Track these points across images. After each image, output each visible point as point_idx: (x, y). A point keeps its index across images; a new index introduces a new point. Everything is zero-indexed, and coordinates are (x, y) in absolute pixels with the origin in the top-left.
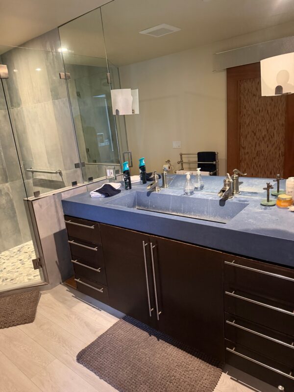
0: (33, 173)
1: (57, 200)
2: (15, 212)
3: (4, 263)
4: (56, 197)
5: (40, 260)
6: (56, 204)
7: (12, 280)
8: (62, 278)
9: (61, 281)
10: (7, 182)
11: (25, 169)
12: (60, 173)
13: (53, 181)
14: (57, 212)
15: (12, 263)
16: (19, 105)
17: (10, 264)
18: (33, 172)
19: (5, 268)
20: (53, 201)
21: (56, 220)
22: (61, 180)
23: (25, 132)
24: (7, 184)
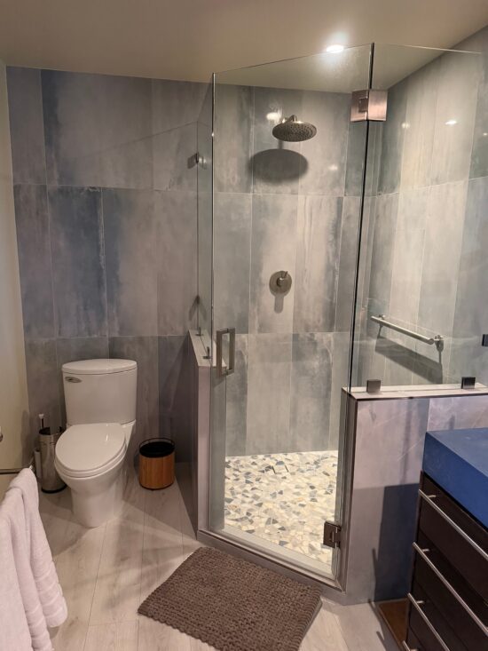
0: (381, 327)
1: (414, 413)
2: (329, 389)
3: (285, 478)
4: (415, 403)
5: (339, 530)
6: (408, 422)
7: (282, 529)
8: (377, 591)
9: (373, 598)
10: (330, 330)
11: (369, 314)
12: (439, 345)
13: (417, 355)
14: (407, 440)
15: (296, 488)
16: (393, 187)
17: (292, 486)
18: (382, 324)
19: (281, 493)
20: (404, 412)
21: (399, 458)
22: (438, 361)
23: (389, 243)
24: (330, 335)
